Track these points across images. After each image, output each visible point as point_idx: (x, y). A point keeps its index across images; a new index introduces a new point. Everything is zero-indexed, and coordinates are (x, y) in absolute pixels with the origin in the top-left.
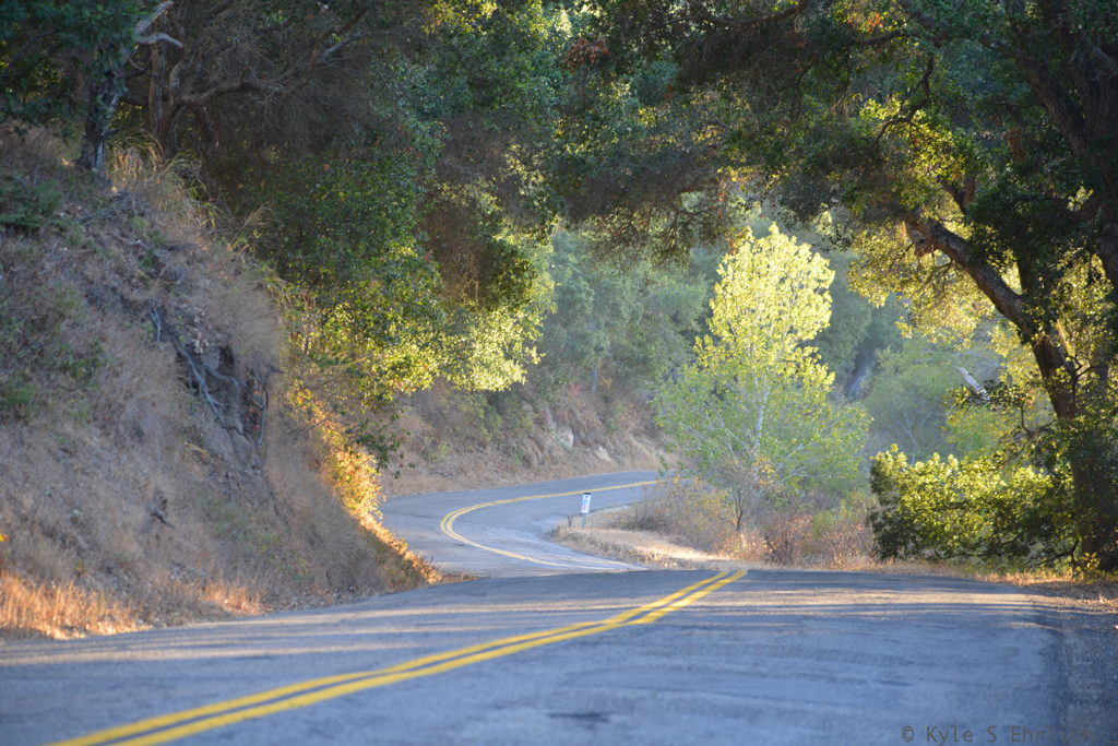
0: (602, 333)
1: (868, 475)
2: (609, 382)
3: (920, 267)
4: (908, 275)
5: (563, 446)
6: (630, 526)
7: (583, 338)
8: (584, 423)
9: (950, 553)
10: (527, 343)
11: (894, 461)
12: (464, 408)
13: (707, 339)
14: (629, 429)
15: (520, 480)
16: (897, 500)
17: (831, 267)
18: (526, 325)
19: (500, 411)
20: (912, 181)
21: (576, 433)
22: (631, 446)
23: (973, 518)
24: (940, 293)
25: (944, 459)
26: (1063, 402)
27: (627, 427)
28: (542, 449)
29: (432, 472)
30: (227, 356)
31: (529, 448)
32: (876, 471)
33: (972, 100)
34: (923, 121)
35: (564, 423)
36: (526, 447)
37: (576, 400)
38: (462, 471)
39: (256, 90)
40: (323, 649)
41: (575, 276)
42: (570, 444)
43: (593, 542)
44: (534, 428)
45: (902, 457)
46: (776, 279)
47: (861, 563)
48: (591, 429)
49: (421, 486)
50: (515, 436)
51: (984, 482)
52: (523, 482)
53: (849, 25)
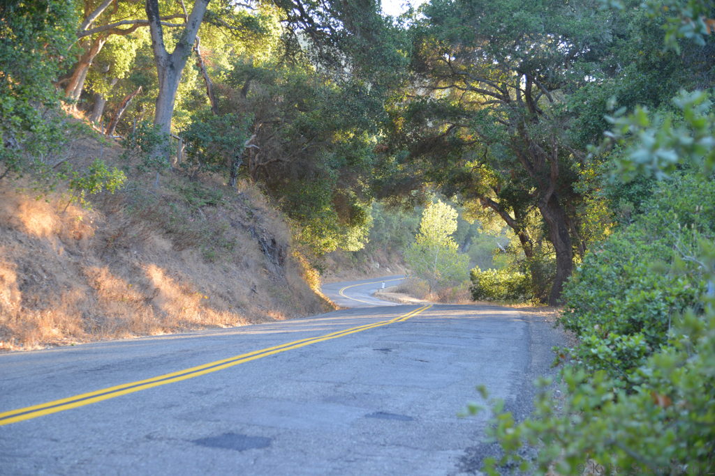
0: (387, 233)
1: (469, 275)
2: (390, 248)
3: (484, 212)
4: (481, 214)
5: (376, 268)
6: (397, 292)
7: (382, 235)
8: (383, 260)
9: (494, 299)
10: (365, 237)
11: (477, 271)
13: (420, 235)
15: (363, 278)
16: (478, 283)
17: (457, 212)
18: (364, 231)
20: (481, 186)
21: (380, 264)
22: (397, 268)
23: (501, 288)
24: (490, 220)
25: (492, 270)
26: (528, 252)
27: (395, 262)
28: (370, 269)
29: (337, 276)
30: (274, 242)
31: (366, 268)
32: (472, 274)
33: (499, 161)
34: (485, 167)
35: (376, 261)
37: (380, 254)
38: (345, 276)
39: (281, 161)
40: (304, 330)
41: (379, 216)
42: (378, 267)
43: (385, 297)
44: (367, 263)
45: (479, 270)
46: (440, 216)
47: (468, 302)
48: (385, 262)
49: (333, 280)
50: (362, 265)
51: (504, 277)
53: (461, 139)
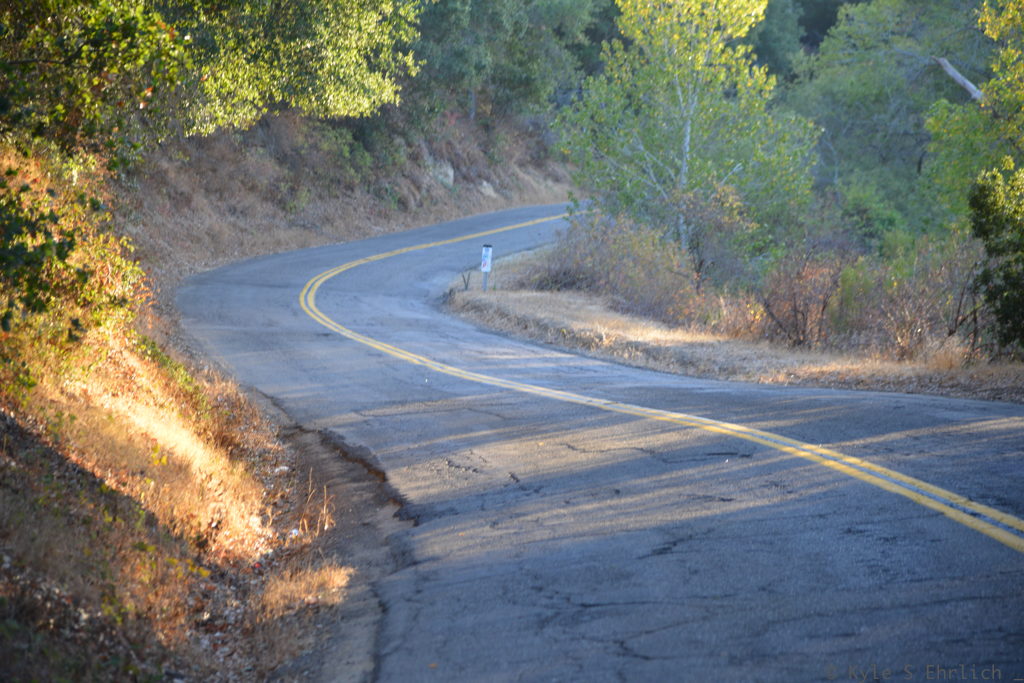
0: (481, 49)
2: (488, 108)
5: (442, 183)
6: (541, 286)
7: (460, 55)
8: (465, 155)
11: (1007, 184)
12: (325, 146)
13: (617, 44)
14: (514, 160)
15: (396, 226)
19: (368, 147)
21: (456, 167)
22: (517, 179)
27: (511, 157)
28: (419, 188)
29: (291, 224)
31: (405, 188)
35: (442, 157)
36: (400, 188)
37: (455, 132)
38: (327, 220)
42: (450, 181)
44: (408, 165)
48: (473, 162)
49: (279, 243)
50: (387, 176)
52: (399, 229)
